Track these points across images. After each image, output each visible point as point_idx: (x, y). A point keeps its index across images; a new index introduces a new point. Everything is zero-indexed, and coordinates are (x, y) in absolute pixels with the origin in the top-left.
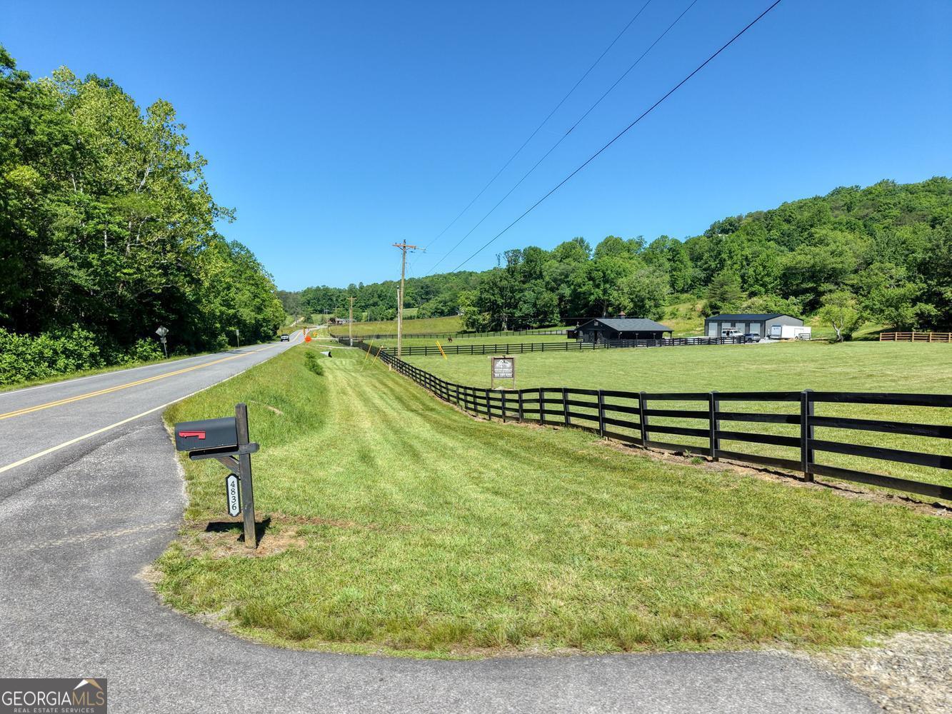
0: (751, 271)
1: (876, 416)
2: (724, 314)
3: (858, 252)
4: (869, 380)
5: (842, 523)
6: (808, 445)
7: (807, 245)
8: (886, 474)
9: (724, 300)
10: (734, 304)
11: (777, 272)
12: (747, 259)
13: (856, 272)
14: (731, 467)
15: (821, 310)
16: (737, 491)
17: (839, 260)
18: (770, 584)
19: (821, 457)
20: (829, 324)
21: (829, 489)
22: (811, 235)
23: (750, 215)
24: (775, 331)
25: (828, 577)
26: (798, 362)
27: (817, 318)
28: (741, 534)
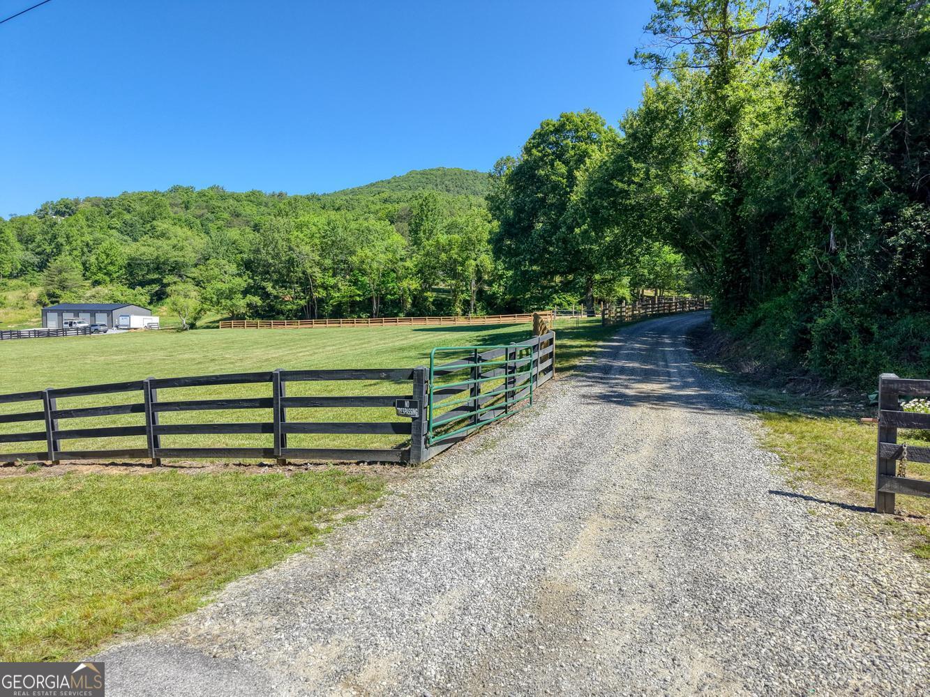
0: (93, 259)
1: (217, 396)
2: (65, 303)
3: (196, 248)
4: (212, 364)
5: (185, 499)
6: (153, 431)
7: (151, 237)
8: (224, 446)
9: (64, 288)
10: (76, 293)
11: (122, 261)
12: (87, 245)
13: (196, 265)
14: (76, 467)
15: (168, 300)
16: (80, 492)
17: (181, 254)
18: (112, 580)
19: (166, 441)
20: (175, 314)
21: (175, 469)
22: (153, 228)
23: (88, 200)
24: (123, 321)
25: (171, 554)
26: (148, 351)
27: (164, 308)
28: (84, 537)
